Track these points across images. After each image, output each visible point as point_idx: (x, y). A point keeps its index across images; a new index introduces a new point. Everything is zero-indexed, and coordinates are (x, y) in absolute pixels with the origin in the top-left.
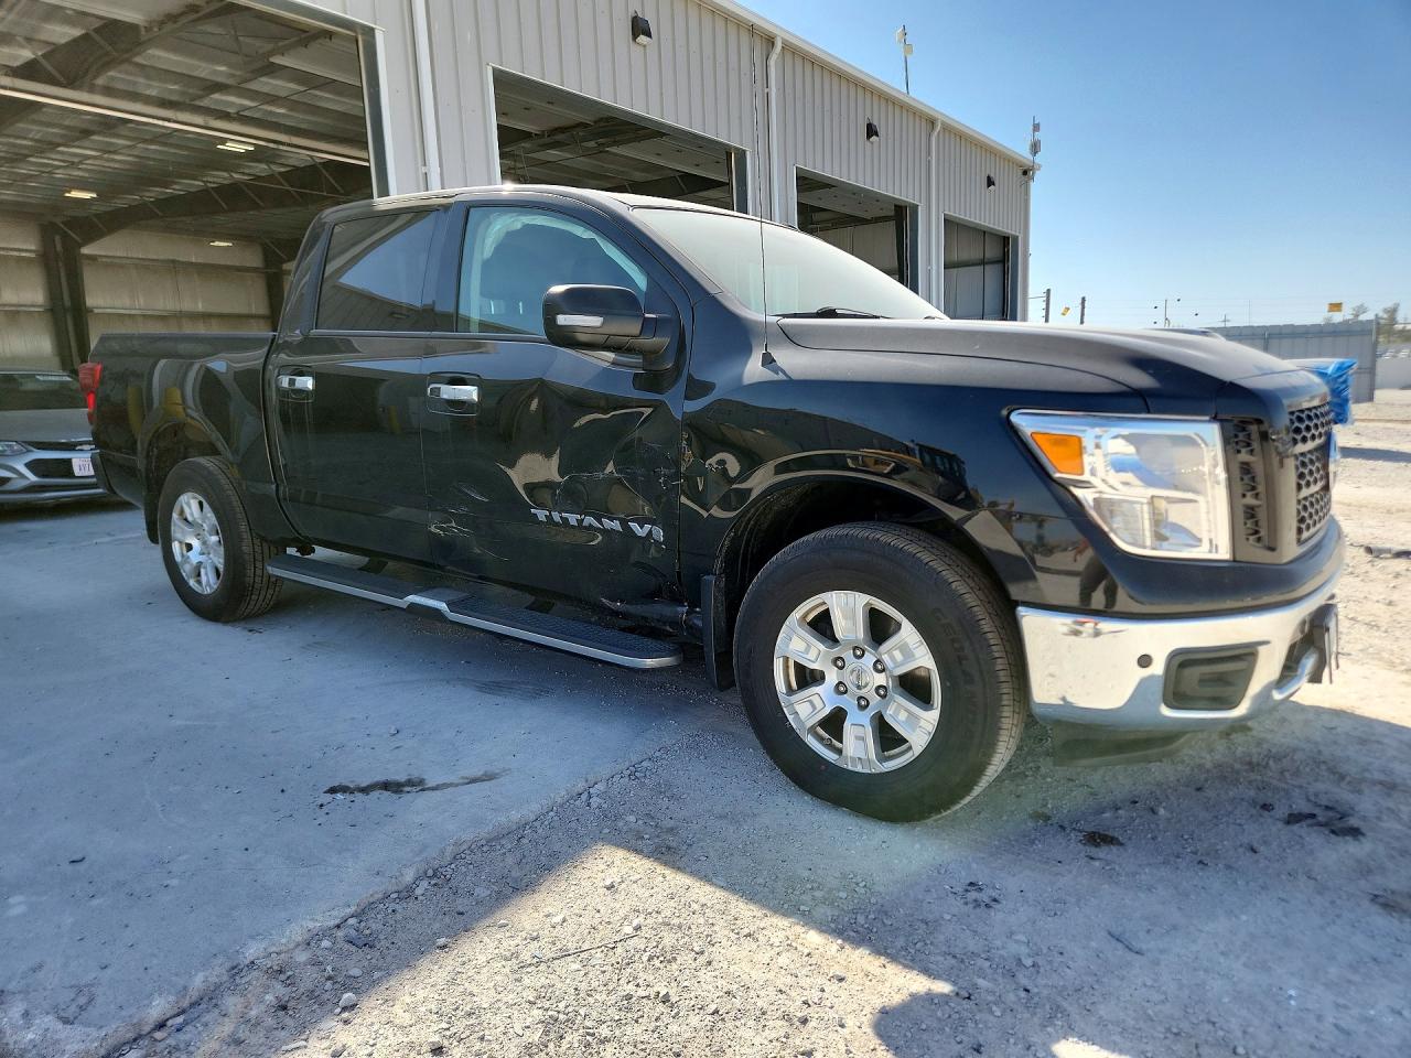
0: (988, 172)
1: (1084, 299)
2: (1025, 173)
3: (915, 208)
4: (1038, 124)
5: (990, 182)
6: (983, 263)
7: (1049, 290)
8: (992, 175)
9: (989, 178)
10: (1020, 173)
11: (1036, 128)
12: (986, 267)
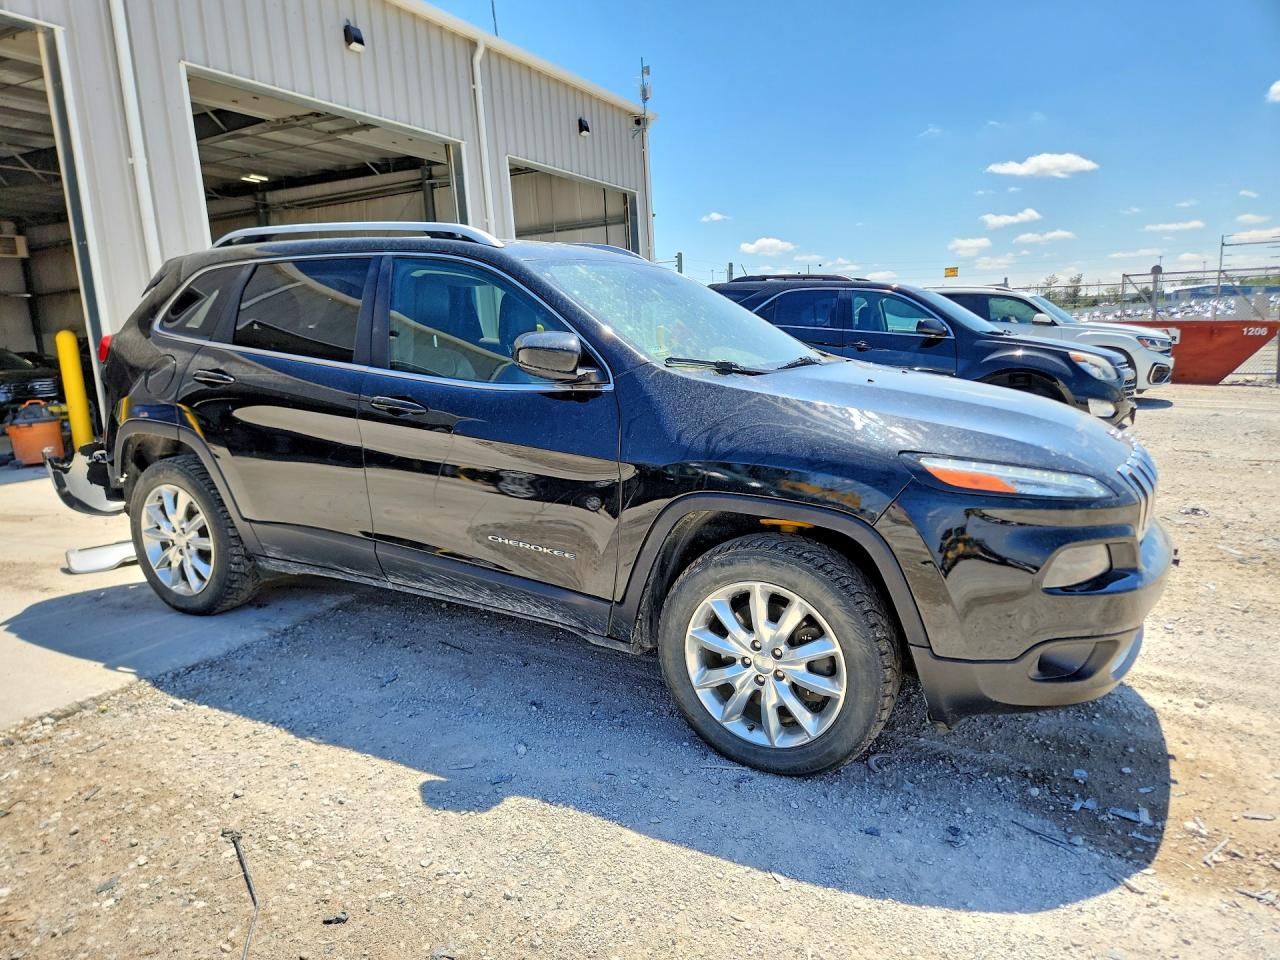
0: (580, 115)
1: (731, 265)
2: (638, 122)
3: (458, 147)
4: (648, 67)
5: (583, 126)
6: (605, 222)
7: (680, 254)
8: (587, 119)
9: (581, 122)
10: (631, 122)
11: (646, 70)
12: (611, 229)
